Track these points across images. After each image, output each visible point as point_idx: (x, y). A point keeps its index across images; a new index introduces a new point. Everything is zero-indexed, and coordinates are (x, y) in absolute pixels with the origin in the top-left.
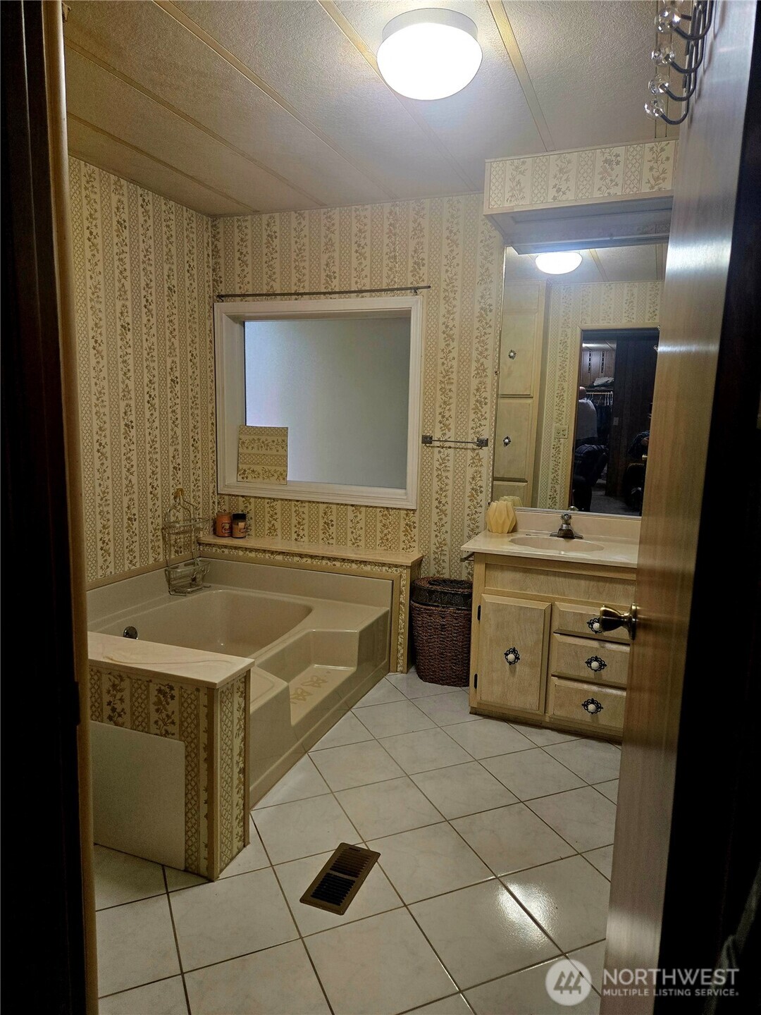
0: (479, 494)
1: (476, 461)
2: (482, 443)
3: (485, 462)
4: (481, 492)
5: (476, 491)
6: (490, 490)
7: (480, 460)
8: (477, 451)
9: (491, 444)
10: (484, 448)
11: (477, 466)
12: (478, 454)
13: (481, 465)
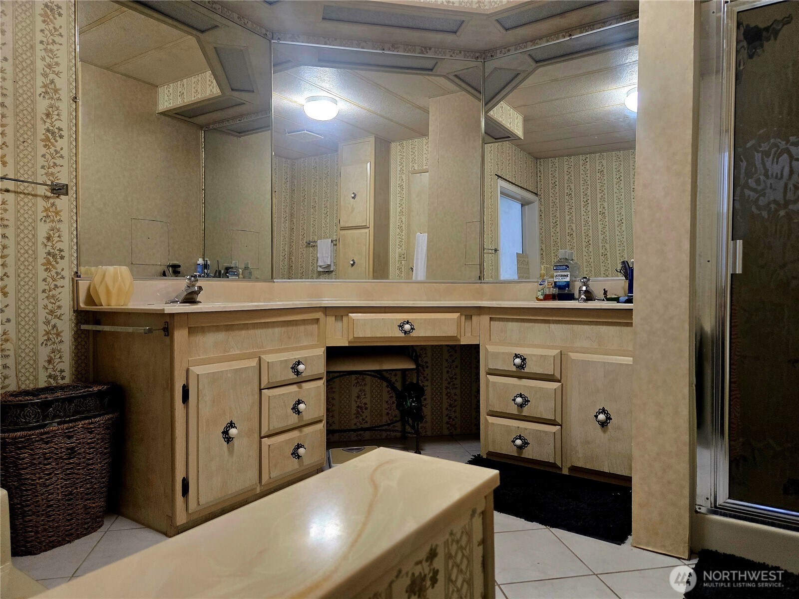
0: (59, 260)
1: (51, 215)
2: (59, 190)
3: (64, 216)
4: (62, 258)
5: (54, 256)
6: (75, 255)
7: (57, 213)
8: (52, 201)
9: (71, 192)
10: (62, 197)
11: (53, 221)
12: (53, 205)
13: (60, 221)
